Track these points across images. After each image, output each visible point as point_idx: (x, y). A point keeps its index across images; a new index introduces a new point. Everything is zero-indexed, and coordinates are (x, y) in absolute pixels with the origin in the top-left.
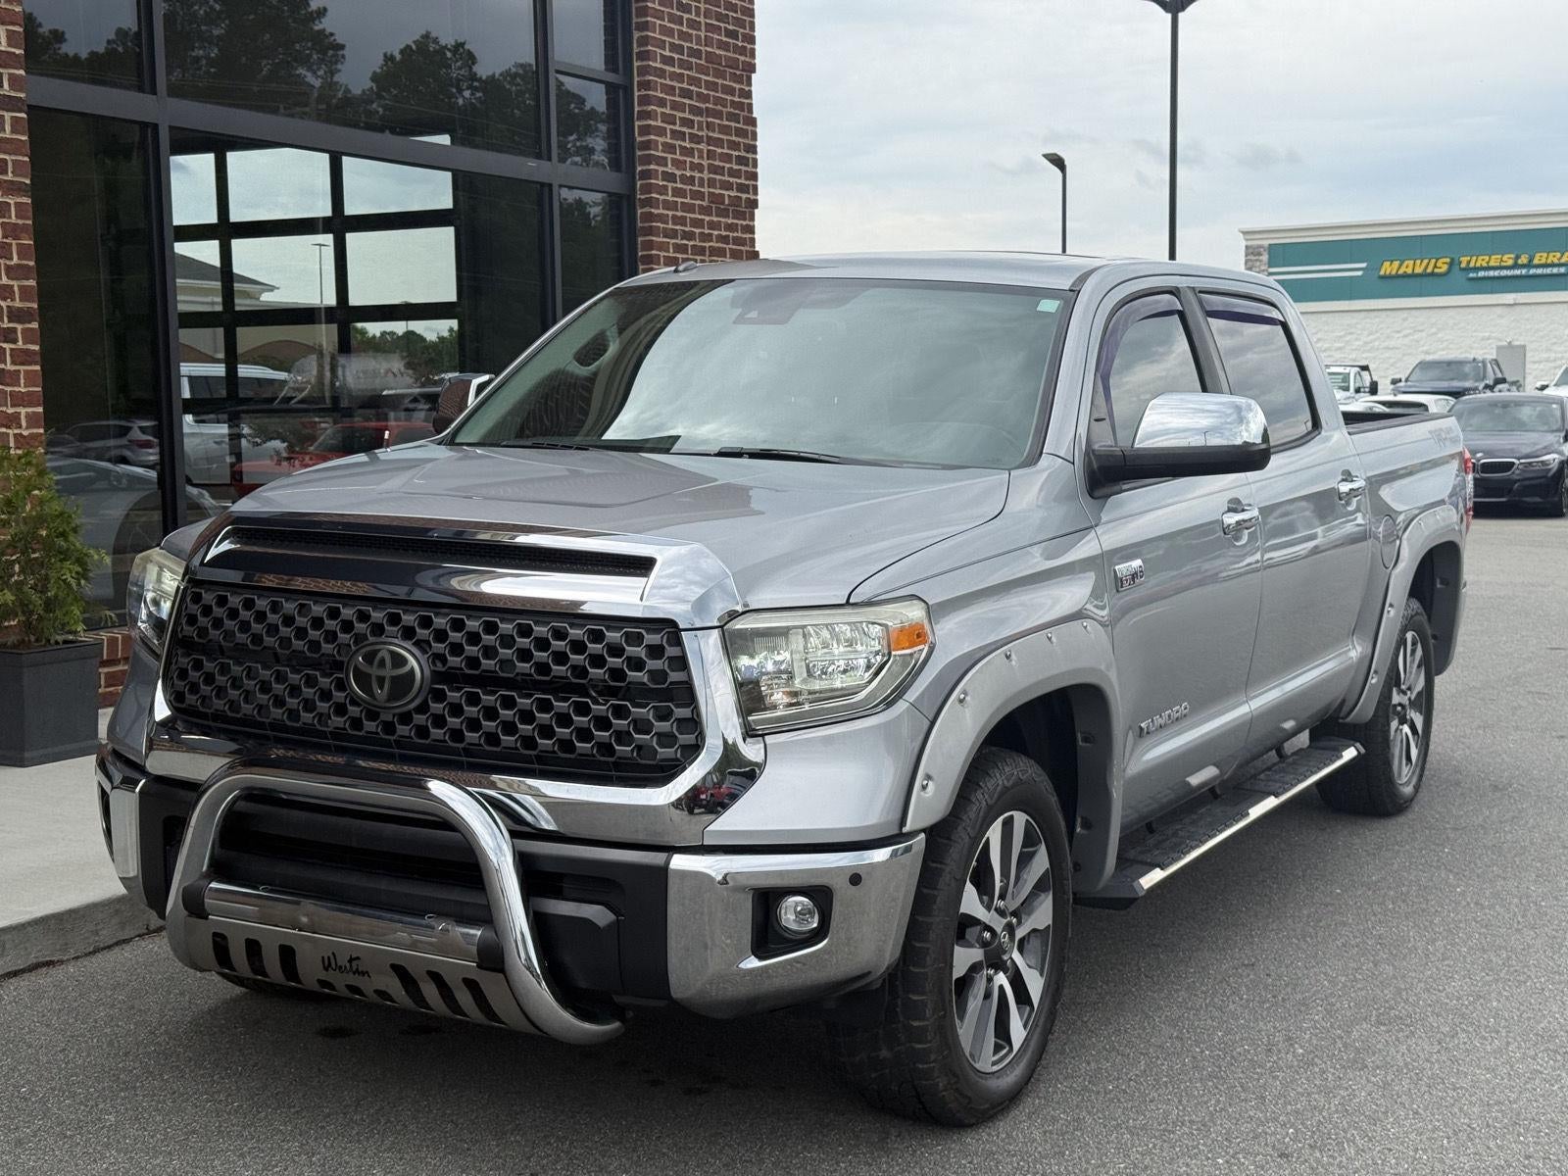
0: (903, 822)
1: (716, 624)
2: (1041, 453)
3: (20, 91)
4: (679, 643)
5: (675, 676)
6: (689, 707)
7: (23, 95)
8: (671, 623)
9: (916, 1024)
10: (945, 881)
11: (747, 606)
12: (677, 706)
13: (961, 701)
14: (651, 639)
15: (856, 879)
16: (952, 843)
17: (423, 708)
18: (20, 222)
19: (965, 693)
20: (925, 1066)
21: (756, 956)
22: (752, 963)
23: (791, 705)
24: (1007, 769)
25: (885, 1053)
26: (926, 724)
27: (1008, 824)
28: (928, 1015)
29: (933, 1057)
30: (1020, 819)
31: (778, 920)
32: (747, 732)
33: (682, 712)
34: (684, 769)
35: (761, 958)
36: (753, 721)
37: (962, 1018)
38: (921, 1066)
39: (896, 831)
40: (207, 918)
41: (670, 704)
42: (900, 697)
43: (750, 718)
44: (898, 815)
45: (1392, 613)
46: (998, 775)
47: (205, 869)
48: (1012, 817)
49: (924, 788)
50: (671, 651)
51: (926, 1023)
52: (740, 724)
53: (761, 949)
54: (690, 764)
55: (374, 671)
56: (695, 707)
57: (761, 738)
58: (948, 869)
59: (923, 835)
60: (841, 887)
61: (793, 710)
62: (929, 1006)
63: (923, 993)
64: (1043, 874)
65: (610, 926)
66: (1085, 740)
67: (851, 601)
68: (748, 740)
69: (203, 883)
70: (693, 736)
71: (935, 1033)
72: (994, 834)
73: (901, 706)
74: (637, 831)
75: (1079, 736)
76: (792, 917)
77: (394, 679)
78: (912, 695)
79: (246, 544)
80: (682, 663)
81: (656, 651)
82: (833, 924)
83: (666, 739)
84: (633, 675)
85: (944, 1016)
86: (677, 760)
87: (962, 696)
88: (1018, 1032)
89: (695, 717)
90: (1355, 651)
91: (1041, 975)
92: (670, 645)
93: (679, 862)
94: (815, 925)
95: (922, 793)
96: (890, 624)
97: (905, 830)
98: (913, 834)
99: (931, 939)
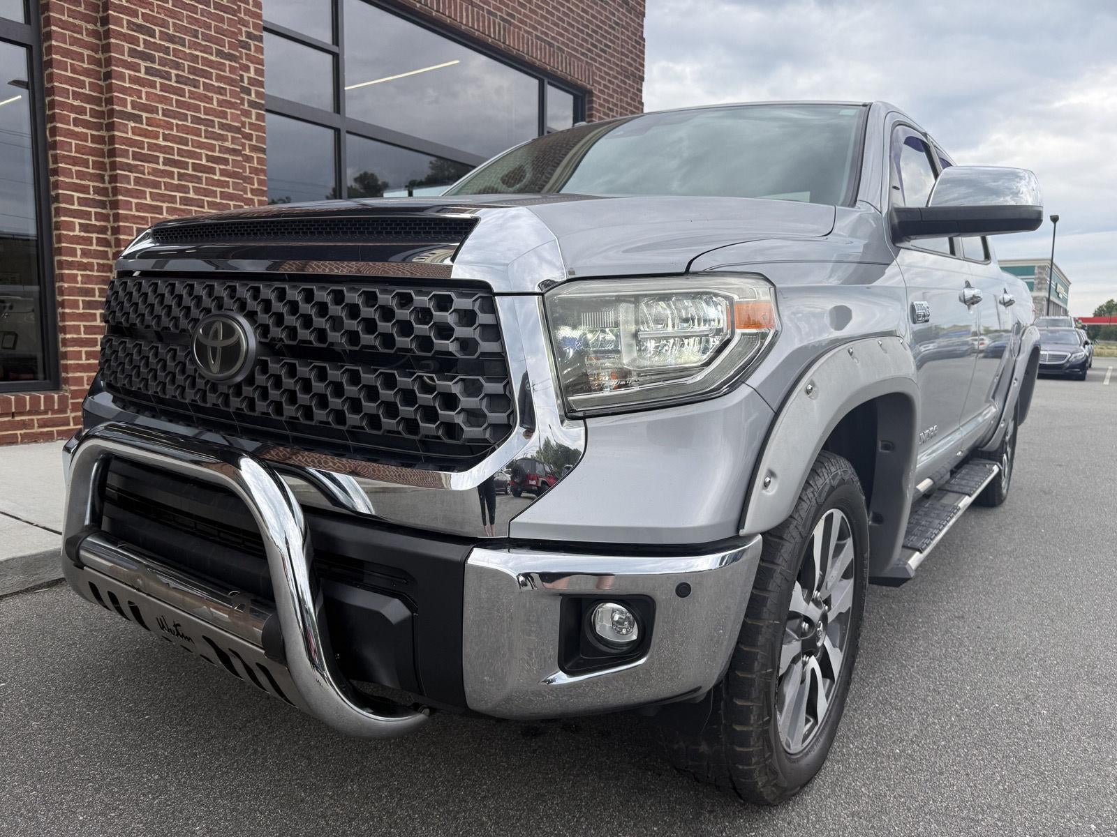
0: (740, 523)
1: (537, 290)
2: (856, 201)
3: (262, 99)
4: (493, 310)
5: (487, 347)
6: (501, 382)
7: (263, 102)
8: (483, 286)
9: (738, 728)
10: (776, 582)
11: (573, 273)
12: (489, 380)
13: (808, 392)
14: (460, 303)
15: (683, 589)
16: (784, 542)
17: (250, 380)
18: (259, 167)
19: (812, 383)
20: (745, 768)
21: (565, 671)
22: (561, 678)
23: (619, 387)
24: (833, 469)
25: (704, 748)
26: (771, 414)
27: (829, 519)
28: (752, 722)
29: (754, 760)
30: (838, 515)
31: (592, 627)
32: (566, 415)
33: (495, 388)
34: (494, 450)
35: (570, 673)
36: (574, 401)
37: (781, 712)
38: (741, 767)
39: (731, 533)
40: (82, 568)
41: (480, 378)
42: (742, 381)
43: (570, 398)
44: (734, 515)
45: (1016, 385)
46: (826, 475)
47: (87, 522)
48: (832, 514)
49: (766, 485)
50: (484, 318)
51: (751, 729)
52: (559, 405)
53: (569, 662)
54: (499, 446)
55: (209, 343)
56: (508, 383)
57: (581, 422)
58: (778, 569)
59: (760, 537)
60: (665, 598)
61: (623, 391)
62: (754, 713)
63: (748, 699)
64: (849, 566)
65: (402, 623)
66: (886, 447)
67: (692, 269)
68: (566, 422)
69: (84, 535)
70: (505, 415)
71: (758, 739)
72: (818, 532)
73: (743, 392)
74: (436, 518)
75: (880, 444)
76: (608, 625)
77: (224, 348)
78: (756, 379)
79: (163, 243)
80: (494, 331)
81: (468, 317)
82: (655, 639)
83: (474, 416)
84: (439, 344)
85: (769, 721)
86: (485, 440)
87: (810, 387)
88: (822, 706)
89: (507, 393)
90: (993, 410)
91: (841, 650)
92: (483, 311)
93: (480, 558)
94: (634, 637)
95: (764, 492)
96: (736, 298)
97: (742, 532)
98: (750, 537)
99: (759, 644)
